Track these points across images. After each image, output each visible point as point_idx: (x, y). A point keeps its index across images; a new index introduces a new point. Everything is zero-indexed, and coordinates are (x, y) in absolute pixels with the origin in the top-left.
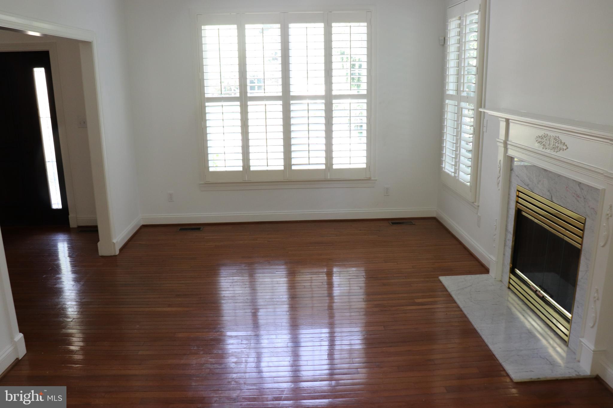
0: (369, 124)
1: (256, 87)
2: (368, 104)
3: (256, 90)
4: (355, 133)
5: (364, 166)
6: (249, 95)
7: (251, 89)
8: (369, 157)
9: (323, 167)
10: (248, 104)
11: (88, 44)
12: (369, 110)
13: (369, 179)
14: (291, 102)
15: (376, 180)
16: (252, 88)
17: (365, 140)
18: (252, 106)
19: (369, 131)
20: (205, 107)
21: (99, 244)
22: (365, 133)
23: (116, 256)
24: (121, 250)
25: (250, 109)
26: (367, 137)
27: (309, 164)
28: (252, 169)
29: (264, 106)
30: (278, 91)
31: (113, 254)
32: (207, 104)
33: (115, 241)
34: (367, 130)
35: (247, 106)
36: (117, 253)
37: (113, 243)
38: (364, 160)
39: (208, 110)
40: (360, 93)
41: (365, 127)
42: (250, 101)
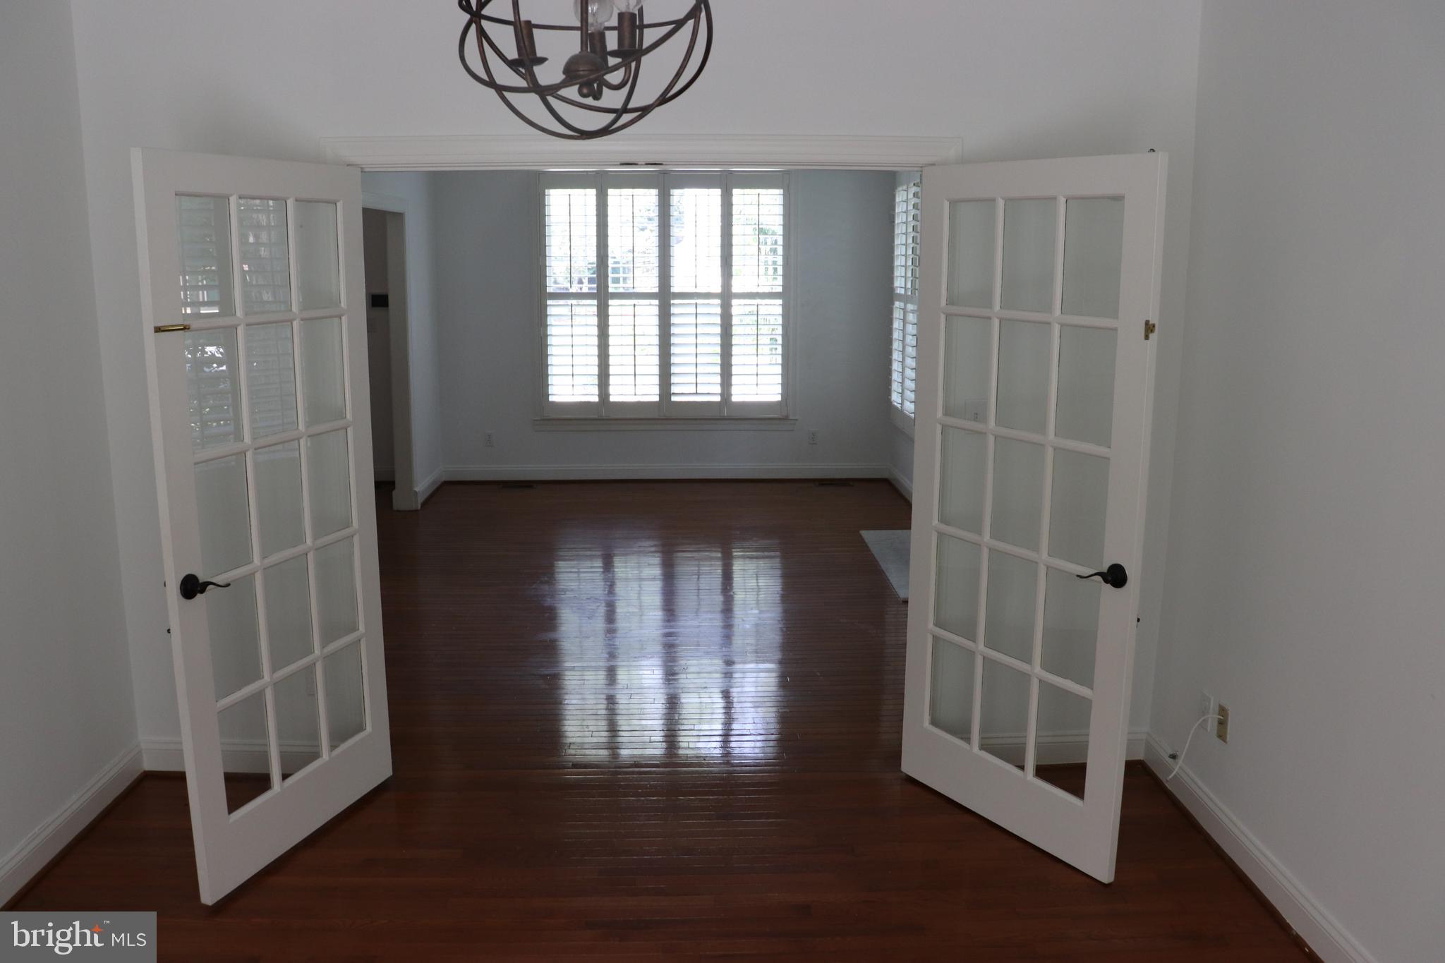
0: (785, 335)
1: (621, 279)
2: (784, 306)
3: (621, 284)
4: (764, 350)
5: (778, 398)
6: (611, 290)
7: (613, 282)
8: (785, 385)
9: (718, 399)
10: (610, 304)
11: (399, 217)
12: (785, 315)
13: (786, 418)
14: (672, 302)
15: (796, 420)
16: (616, 281)
17: (779, 359)
18: (614, 306)
19: (785, 346)
20: (547, 306)
21: (395, 493)
22: (780, 350)
23: (417, 511)
24: (424, 504)
25: (611, 310)
26: (783, 355)
27: (697, 393)
28: (612, 399)
29: (633, 307)
30: (652, 285)
31: (414, 508)
32: (549, 302)
33: (417, 489)
34: (783, 346)
35: (608, 306)
36: (419, 508)
37: (415, 492)
38: (779, 389)
39: (550, 311)
40: (774, 291)
41: (780, 340)
42: (612, 298)
